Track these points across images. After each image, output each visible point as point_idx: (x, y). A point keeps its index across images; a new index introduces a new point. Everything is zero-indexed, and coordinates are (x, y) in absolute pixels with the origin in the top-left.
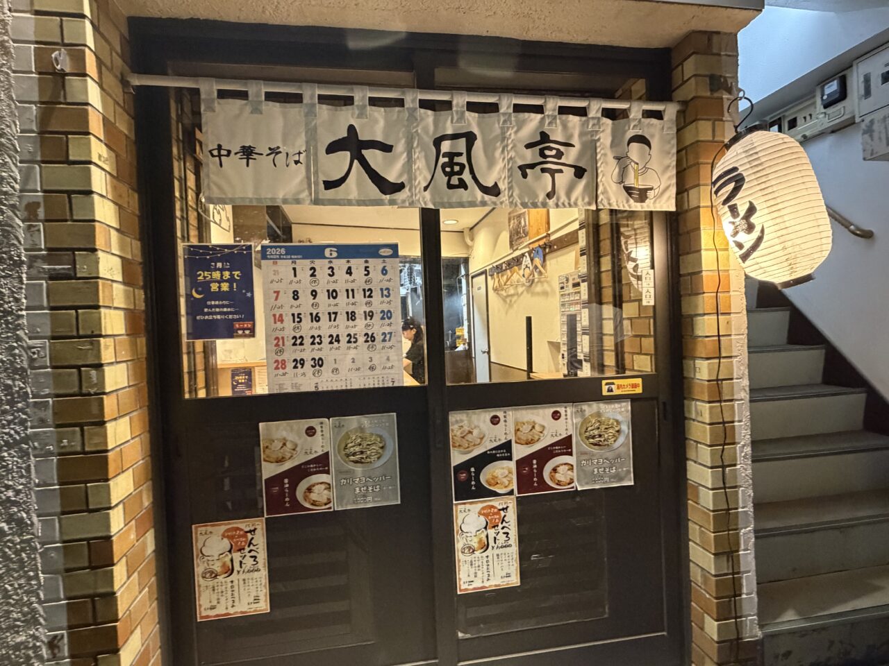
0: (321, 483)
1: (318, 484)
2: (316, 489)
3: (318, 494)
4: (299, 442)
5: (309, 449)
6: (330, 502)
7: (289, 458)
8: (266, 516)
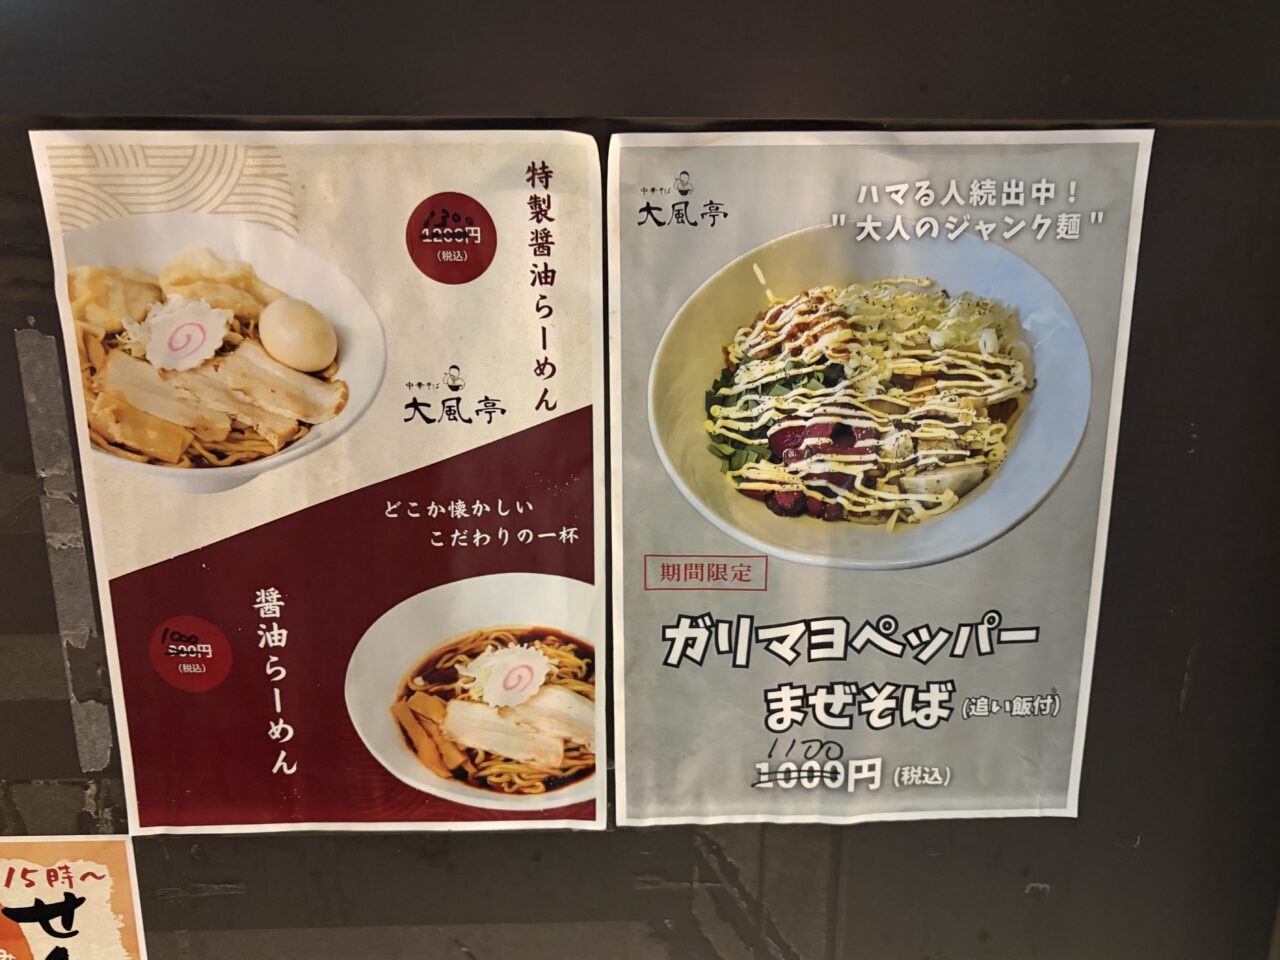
0: (527, 638)
1: (501, 641)
2: (486, 673)
3: (502, 711)
4: (361, 321)
5: (440, 378)
6: (588, 771)
7: (287, 444)
8: (135, 828)
